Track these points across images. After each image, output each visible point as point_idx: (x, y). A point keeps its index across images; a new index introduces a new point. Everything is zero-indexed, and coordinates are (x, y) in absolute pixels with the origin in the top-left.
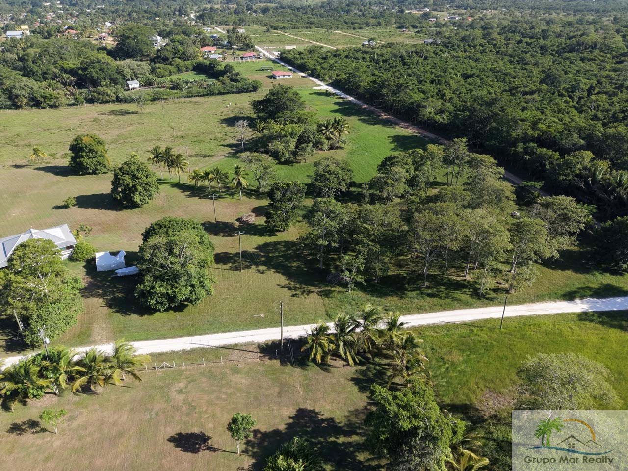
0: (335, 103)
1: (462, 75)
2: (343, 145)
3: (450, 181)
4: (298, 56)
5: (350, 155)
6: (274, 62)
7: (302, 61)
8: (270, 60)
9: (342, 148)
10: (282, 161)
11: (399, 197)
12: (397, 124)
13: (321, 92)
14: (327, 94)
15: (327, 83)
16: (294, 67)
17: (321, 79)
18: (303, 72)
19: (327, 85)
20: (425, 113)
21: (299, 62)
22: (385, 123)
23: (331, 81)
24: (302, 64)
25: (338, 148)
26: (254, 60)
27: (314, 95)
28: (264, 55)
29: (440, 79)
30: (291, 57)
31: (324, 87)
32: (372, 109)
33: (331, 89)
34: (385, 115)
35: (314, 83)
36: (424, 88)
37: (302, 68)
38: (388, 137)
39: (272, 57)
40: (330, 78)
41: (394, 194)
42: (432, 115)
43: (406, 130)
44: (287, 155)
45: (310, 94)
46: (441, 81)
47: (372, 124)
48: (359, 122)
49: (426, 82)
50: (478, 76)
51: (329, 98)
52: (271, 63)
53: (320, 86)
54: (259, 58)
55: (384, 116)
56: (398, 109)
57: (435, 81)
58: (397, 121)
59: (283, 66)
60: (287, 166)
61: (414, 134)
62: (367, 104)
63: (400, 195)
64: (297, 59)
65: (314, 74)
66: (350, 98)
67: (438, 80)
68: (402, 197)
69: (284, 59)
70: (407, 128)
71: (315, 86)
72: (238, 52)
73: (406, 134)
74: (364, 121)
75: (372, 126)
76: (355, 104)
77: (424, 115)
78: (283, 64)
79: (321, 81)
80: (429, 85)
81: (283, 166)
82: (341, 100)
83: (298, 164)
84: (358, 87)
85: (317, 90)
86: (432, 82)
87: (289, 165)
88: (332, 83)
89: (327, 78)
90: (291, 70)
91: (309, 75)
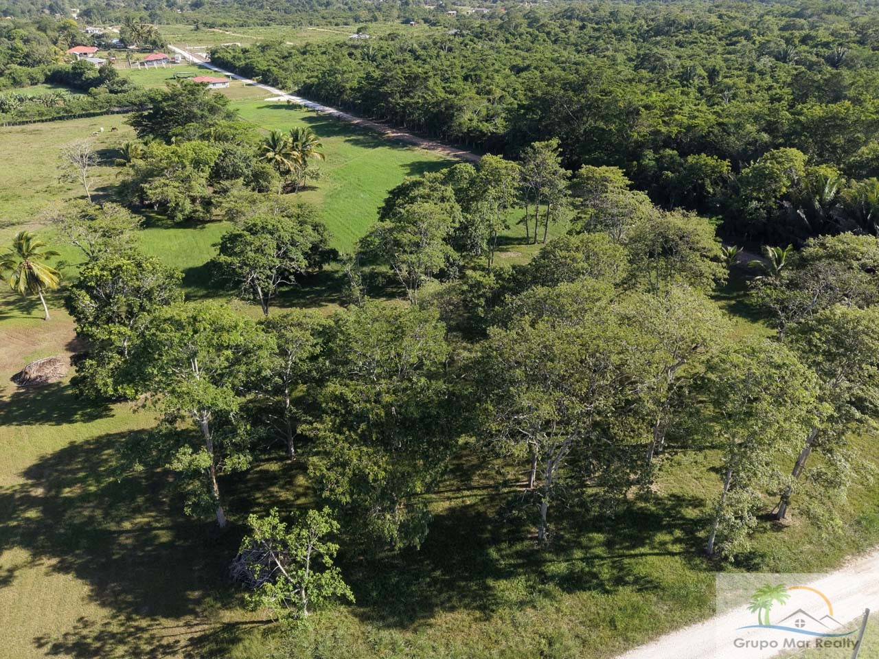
0: (303, 119)
1: (512, 68)
2: (313, 183)
3: (531, 234)
4: (241, 55)
5: (329, 200)
6: (201, 67)
7: (248, 61)
8: (194, 64)
9: (313, 188)
10: (177, 220)
11: (436, 276)
12: (415, 144)
13: (279, 104)
14: (290, 107)
15: (291, 92)
16: (236, 73)
17: (280, 86)
18: (250, 79)
19: (291, 95)
20: (462, 120)
21: (243, 63)
22: (395, 143)
23: (296, 88)
24: (247, 64)
25: (304, 188)
26: (164, 64)
27: (267, 109)
28: (184, 58)
29: (478, 72)
30: (229, 57)
31: (284, 97)
32: (368, 124)
33: (297, 100)
34: (393, 133)
35: (268, 92)
36: (454, 86)
37: (247, 72)
38: (402, 166)
39: (196, 61)
40: (295, 83)
41: (422, 269)
42: (474, 123)
43: (433, 152)
44: (188, 207)
45: (258, 108)
46: (480, 76)
47: (370, 147)
48: (348, 144)
49: (455, 78)
50: (535, 68)
51: (292, 112)
52: (195, 69)
53: (278, 96)
54: (174, 63)
55: (391, 134)
56: (413, 121)
57: (470, 76)
58: (415, 140)
59: (215, 71)
60: (189, 231)
61: (448, 158)
62: (360, 117)
63: (436, 271)
64: (239, 59)
65: (267, 79)
66: (330, 110)
67: (476, 75)
68: (442, 275)
69: (218, 62)
70: (434, 149)
71: (269, 97)
72: (136, 55)
73: (435, 160)
74: (356, 143)
75: (370, 151)
76: (338, 118)
77: (460, 124)
78: (216, 69)
79: (281, 89)
80: (461, 83)
81: (180, 232)
82: (314, 114)
83: (218, 224)
84: (341, 90)
85: (273, 102)
86: (466, 78)
87: (195, 228)
88: (299, 90)
89: (290, 83)
90: (228, 76)
91: (260, 82)
